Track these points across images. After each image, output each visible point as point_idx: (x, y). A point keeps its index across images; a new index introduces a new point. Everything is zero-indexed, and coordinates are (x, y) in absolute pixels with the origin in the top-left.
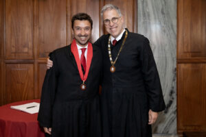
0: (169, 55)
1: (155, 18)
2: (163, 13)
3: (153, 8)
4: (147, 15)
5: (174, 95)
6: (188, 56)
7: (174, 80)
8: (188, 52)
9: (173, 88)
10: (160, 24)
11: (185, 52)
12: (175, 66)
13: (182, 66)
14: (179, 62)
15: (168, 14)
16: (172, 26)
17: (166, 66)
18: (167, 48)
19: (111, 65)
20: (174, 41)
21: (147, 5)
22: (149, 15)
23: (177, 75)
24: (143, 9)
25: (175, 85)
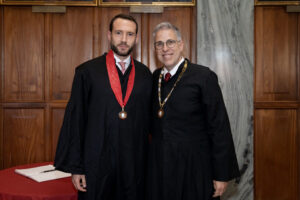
0: (242, 97)
1: (223, 43)
2: (234, 35)
3: (220, 27)
4: (210, 37)
5: (250, 157)
6: (271, 99)
7: (250, 134)
8: (270, 93)
9: (248, 145)
10: (230, 50)
11: (265, 93)
12: (252, 114)
13: (262, 113)
14: (258, 106)
15: (242, 35)
16: (247, 54)
17: (238, 112)
18: (240, 87)
19: (159, 109)
20: (250, 77)
21: (210, 23)
22: (213, 38)
23: (254, 126)
24: (205, 29)
25: (251, 141)
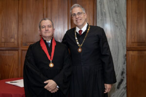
0: (120, 44)
1: (110, 17)
2: (116, 13)
3: (108, 8)
4: (103, 14)
5: (125, 75)
6: (135, 45)
7: (124, 63)
8: (134, 43)
9: (123, 69)
11: (132, 43)
12: (125, 53)
13: (131, 53)
14: (128, 49)
16: (123, 22)
18: (119, 39)
20: (124, 34)
21: (104, 7)
22: (105, 14)
23: (126, 59)
24: (101, 10)
25: (125, 67)
